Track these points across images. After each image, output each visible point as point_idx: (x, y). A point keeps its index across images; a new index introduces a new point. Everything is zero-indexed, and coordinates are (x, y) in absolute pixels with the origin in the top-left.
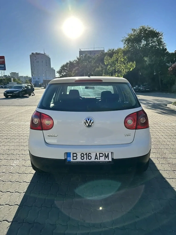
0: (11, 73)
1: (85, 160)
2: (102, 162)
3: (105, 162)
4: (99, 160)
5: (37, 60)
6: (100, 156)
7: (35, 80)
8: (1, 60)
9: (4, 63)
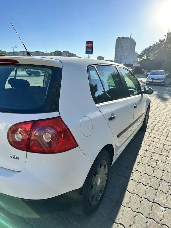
0: (98, 57)
5: (122, 44)
8: (89, 45)
9: (91, 48)
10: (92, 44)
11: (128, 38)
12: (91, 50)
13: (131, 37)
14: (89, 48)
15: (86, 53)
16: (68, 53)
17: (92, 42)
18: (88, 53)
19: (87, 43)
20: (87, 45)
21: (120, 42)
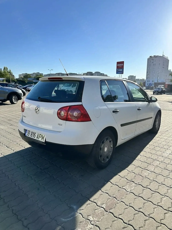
0: (129, 76)
1: (32, 137)
2: (39, 141)
3: (41, 142)
4: (38, 140)
5: (154, 63)
6: (39, 137)
7: (149, 83)
8: (120, 65)
9: (122, 68)
10: (123, 64)
11: (160, 56)
12: (122, 70)
13: (163, 55)
14: (120, 67)
15: (117, 73)
16: (99, 74)
17: (123, 63)
18: (119, 73)
19: (118, 63)
20: (118, 65)
21: (152, 61)
